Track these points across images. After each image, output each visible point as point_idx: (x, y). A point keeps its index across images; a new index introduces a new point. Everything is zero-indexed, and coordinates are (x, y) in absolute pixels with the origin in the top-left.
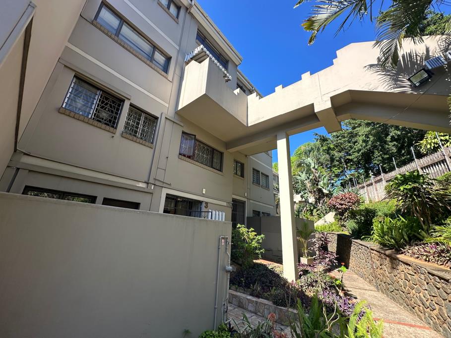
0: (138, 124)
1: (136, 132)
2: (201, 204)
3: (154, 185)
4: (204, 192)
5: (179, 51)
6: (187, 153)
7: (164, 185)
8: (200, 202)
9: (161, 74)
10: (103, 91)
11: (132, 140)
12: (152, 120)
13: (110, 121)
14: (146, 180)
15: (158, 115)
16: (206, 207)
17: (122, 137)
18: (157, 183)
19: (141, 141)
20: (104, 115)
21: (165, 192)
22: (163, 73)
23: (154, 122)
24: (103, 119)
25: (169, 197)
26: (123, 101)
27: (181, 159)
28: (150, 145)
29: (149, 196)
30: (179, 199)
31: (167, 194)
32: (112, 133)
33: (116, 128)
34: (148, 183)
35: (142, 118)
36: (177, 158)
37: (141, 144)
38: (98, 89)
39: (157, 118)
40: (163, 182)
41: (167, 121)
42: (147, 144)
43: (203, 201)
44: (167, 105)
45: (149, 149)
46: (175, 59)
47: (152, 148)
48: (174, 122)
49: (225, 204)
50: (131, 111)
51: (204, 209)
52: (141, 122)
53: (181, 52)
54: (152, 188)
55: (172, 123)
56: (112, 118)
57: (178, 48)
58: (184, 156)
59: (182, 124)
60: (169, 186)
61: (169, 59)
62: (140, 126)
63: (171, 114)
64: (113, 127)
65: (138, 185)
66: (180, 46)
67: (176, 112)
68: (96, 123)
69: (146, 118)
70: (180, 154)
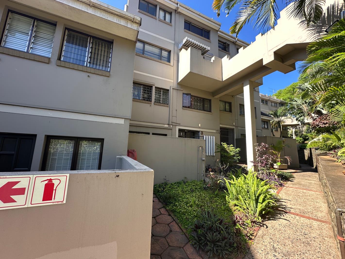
0: (160, 96)
1: (160, 100)
2: (199, 133)
3: (172, 125)
4: (200, 126)
5: (174, 44)
6: (187, 105)
7: (177, 125)
8: (198, 132)
9: (167, 64)
10: (144, 85)
11: (159, 105)
12: (166, 91)
13: (148, 98)
14: (168, 123)
15: (169, 88)
16: (202, 134)
17: (154, 105)
18: (173, 124)
19: (163, 104)
20: (146, 96)
21: (178, 128)
22: (168, 63)
23: (167, 93)
24: (145, 98)
25: (180, 130)
26: (152, 87)
27: (184, 109)
28: (167, 105)
29: (170, 131)
30: (186, 131)
31: (179, 129)
32: (150, 104)
33: (151, 101)
34: (169, 125)
35: (162, 93)
36: (182, 109)
37: (163, 106)
38: (141, 85)
39: (168, 90)
40: (176, 123)
41: (174, 90)
42: (166, 105)
43: (199, 131)
44: (172, 81)
45: (167, 108)
46: (173, 51)
47: (168, 107)
48: (177, 89)
49: (215, 131)
50: (156, 90)
51: (200, 135)
52: (161, 95)
53: (176, 44)
54: (171, 127)
55: (177, 90)
56: (149, 96)
57: (173, 42)
58: (186, 107)
59: (182, 89)
60: (179, 125)
61: (169, 52)
62: (161, 97)
63: (175, 85)
64: (150, 101)
65: (165, 126)
66: (174, 40)
67: (178, 84)
68: (143, 101)
69: (163, 92)
70: (183, 107)
